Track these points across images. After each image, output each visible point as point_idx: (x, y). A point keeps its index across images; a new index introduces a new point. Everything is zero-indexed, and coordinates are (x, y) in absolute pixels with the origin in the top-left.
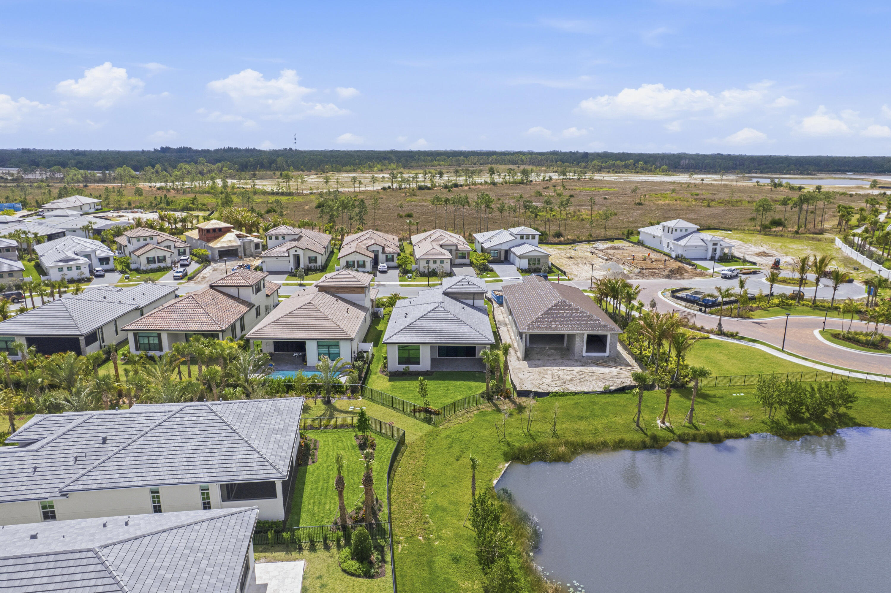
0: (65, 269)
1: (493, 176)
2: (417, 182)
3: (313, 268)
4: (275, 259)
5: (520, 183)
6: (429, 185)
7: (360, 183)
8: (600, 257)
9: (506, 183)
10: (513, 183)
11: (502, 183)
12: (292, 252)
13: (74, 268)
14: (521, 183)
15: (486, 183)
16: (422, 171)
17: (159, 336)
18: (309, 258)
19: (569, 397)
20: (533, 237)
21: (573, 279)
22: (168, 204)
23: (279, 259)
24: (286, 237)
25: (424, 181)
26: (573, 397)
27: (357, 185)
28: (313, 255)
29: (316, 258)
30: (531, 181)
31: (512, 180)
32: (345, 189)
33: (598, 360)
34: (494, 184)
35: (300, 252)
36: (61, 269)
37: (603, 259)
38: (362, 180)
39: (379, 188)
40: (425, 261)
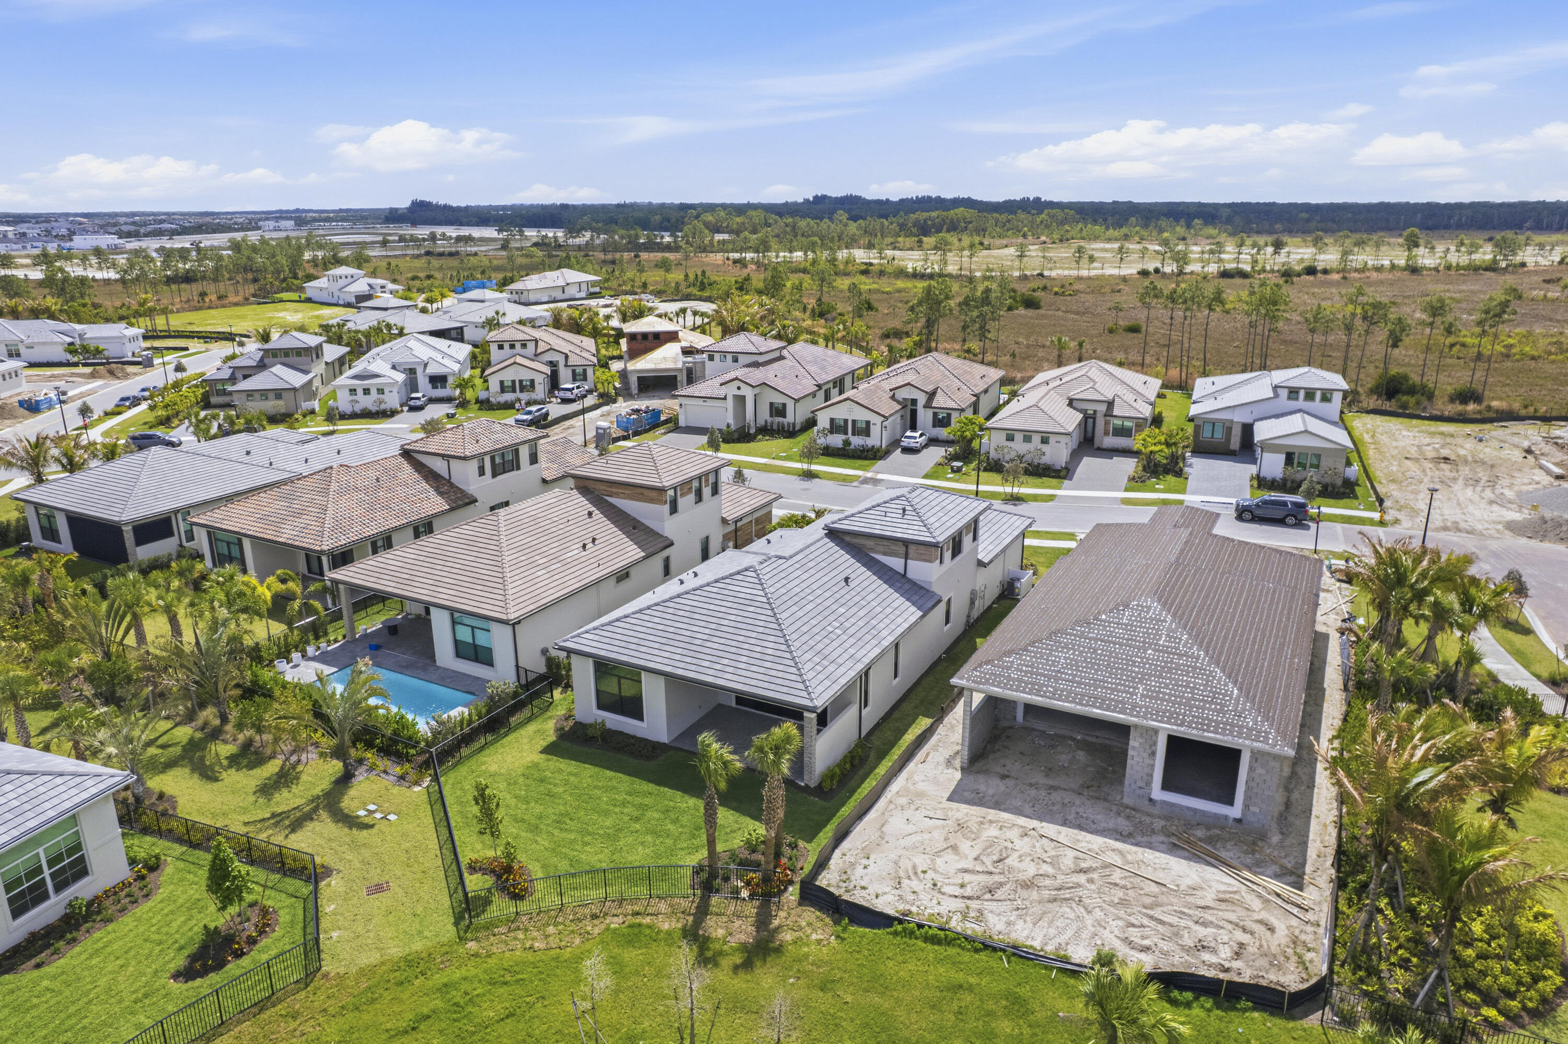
0: (360, 392)
1: (1415, 251)
2: (1220, 260)
3: (775, 427)
4: (700, 402)
5: (1487, 269)
6: (1247, 268)
7: (1092, 259)
8: (1541, 467)
9: (1449, 268)
10: (1467, 268)
11: (1436, 269)
12: (731, 390)
13: (374, 391)
14: (1492, 267)
15: (1393, 267)
16: (1270, 239)
17: (240, 544)
18: (771, 404)
19: (952, 951)
20: (1326, 397)
21: (1397, 521)
22: (702, 287)
23: (710, 403)
24: (740, 357)
25: (1238, 260)
26: (966, 957)
27: (1084, 262)
28: (778, 399)
29: (784, 405)
30: (1523, 265)
31: (1464, 260)
32: (1060, 272)
33: (1189, 826)
34: (1414, 270)
35: (748, 393)
36: (353, 391)
37: (1548, 472)
38: (1096, 254)
39: (1135, 271)
40: (1003, 435)
